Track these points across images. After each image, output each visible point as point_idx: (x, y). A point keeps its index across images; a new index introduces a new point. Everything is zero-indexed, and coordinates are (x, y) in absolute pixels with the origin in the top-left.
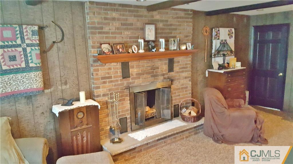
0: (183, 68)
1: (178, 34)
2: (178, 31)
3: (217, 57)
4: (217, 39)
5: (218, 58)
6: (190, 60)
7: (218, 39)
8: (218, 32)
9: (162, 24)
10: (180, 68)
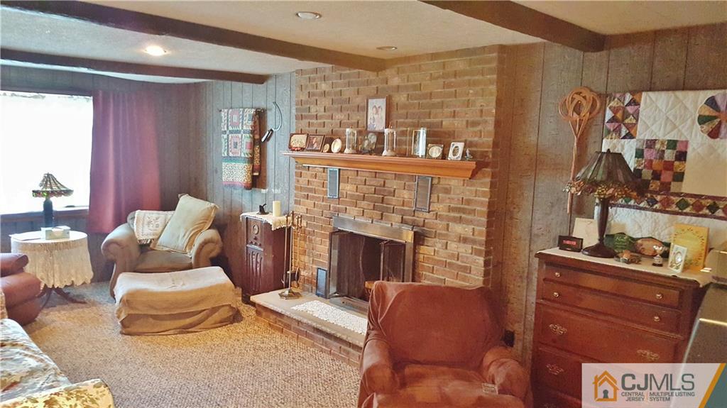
0: (461, 212)
1: (447, 117)
2: (447, 111)
3: (623, 206)
4: (623, 134)
5: (626, 210)
6: (484, 192)
7: (630, 136)
8: (630, 109)
9: (405, 96)
10: (450, 209)
